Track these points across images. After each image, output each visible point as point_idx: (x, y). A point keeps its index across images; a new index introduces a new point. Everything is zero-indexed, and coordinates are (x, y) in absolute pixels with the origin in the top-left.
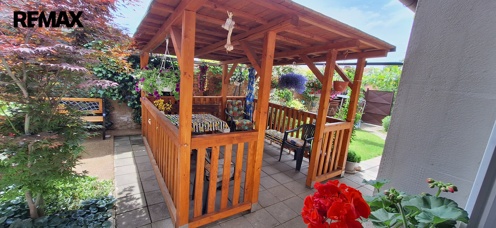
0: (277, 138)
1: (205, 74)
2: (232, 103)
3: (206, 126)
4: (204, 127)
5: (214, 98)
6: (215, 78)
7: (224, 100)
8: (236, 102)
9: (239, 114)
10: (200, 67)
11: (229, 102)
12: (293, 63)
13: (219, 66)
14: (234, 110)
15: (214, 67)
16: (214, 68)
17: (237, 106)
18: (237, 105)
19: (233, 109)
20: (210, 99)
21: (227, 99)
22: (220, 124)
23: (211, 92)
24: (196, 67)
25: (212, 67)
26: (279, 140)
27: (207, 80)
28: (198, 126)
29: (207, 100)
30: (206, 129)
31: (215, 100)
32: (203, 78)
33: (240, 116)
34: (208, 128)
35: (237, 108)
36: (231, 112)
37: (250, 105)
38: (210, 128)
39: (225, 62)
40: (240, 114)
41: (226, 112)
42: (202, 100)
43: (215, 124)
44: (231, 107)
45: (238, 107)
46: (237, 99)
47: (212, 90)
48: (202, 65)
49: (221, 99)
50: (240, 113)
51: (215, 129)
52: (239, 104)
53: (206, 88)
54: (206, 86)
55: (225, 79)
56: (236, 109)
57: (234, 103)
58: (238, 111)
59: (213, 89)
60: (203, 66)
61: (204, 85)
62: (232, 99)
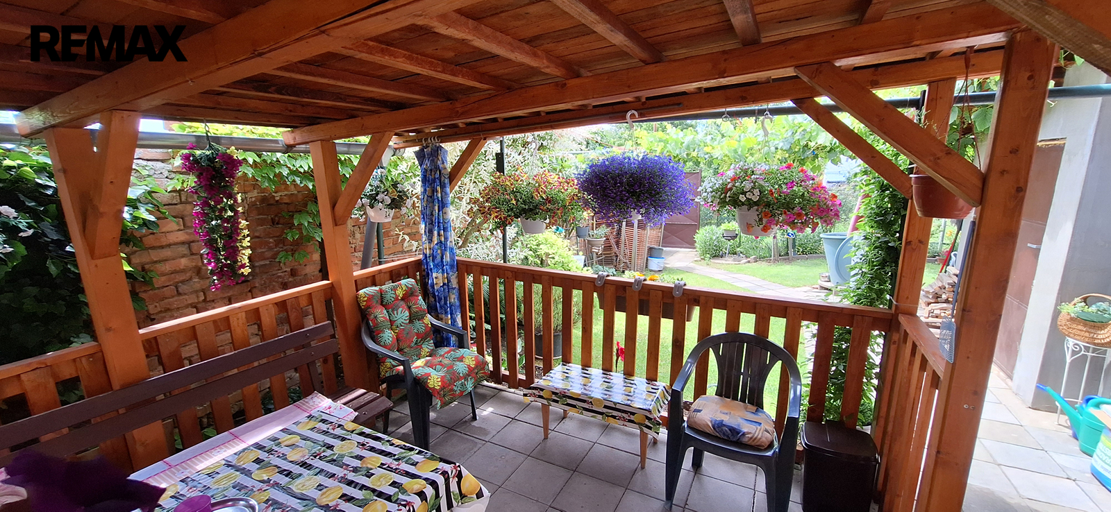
1: (230, 196)
2: (382, 298)
5: (296, 298)
6: (272, 202)
7: (346, 294)
9: (418, 335)
12: (629, 114)
13: (288, 149)
14: (398, 323)
15: (259, 156)
16: (258, 160)
17: (402, 303)
19: (392, 322)
20: (282, 305)
24: (159, 164)
25: (251, 158)
27: (244, 223)
29: (268, 319)
31: (303, 302)
32: (220, 217)
33: (423, 337)
35: (407, 313)
36: (388, 335)
39: (321, 130)
40: (422, 330)
41: (371, 345)
42: (238, 324)
44: (381, 314)
49: (331, 298)
50: (419, 326)
52: (408, 296)
53: (246, 261)
54: (249, 252)
55: (333, 206)
56: (402, 315)
57: (390, 296)
58: (411, 321)
60: (210, 159)
61: (233, 252)
62: (373, 280)
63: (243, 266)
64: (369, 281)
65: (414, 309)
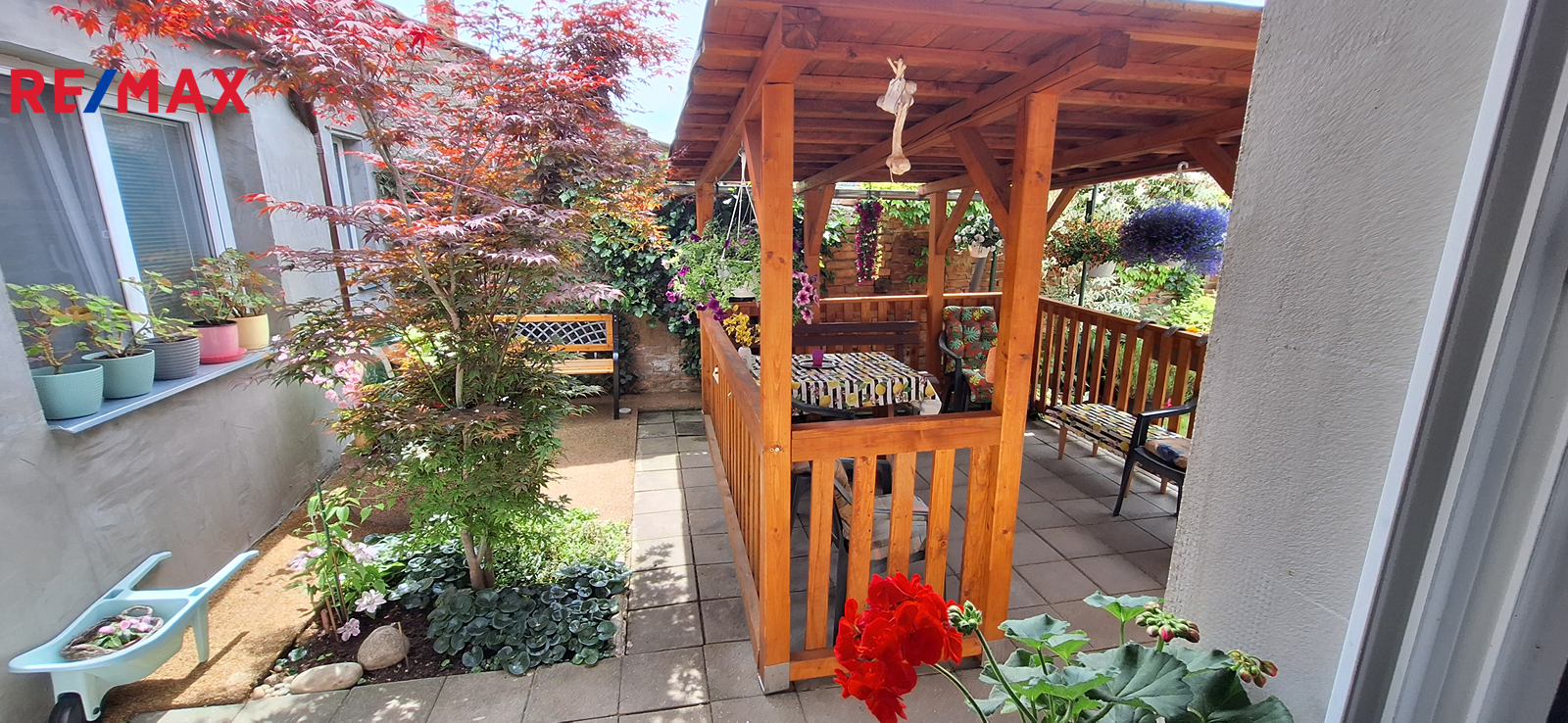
0: (1110, 433)
1: (875, 228)
2: (961, 316)
3: (864, 392)
4: (860, 393)
5: (902, 301)
6: (911, 237)
7: (936, 307)
8: (974, 311)
9: (984, 351)
10: (860, 209)
11: (952, 312)
12: (1180, 166)
13: (921, 197)
14: (969, 337)
15: (906, 203)
16: (904, 205)
17: (978, 325)
18: (979, 321)
19: (964, 336)
20: (892, 303)
21: (947, 302)
22: (910, 385)
23: (897, 282)
24: (850, 208)
25: (899, 204)
26: (1120, 441)
27: (880, 246)
28: (843, 389)
29: (883, 310)
30: (865, 401)
31: (907, 306)
32: (868, 241)
34: (873, 397)
35: (979, 332)
36: (958, 344)
38: (877, 397)
39: (937, 186)
41: (942, 345)
42: (866, 308)
43: (893, 384)
44: (958, 327)
45: (982, 328)
46: (981, 301)
47: (902, 276)
48: (864, 201)
49: (926, 304)
50: (987, 345)
51: (894, 401)
52: (985, 319)
53: (877, 271)
54: (880, 265)
55: (937, 241)
56: (974, 333)
57: (967, 316)
58: (981, 339)
59: (904, 272)
60: (868, 205)
61: (870, 264)
62: (961, 302)
63: (874, 273)
64: (958, 303)
65: (986, 331)
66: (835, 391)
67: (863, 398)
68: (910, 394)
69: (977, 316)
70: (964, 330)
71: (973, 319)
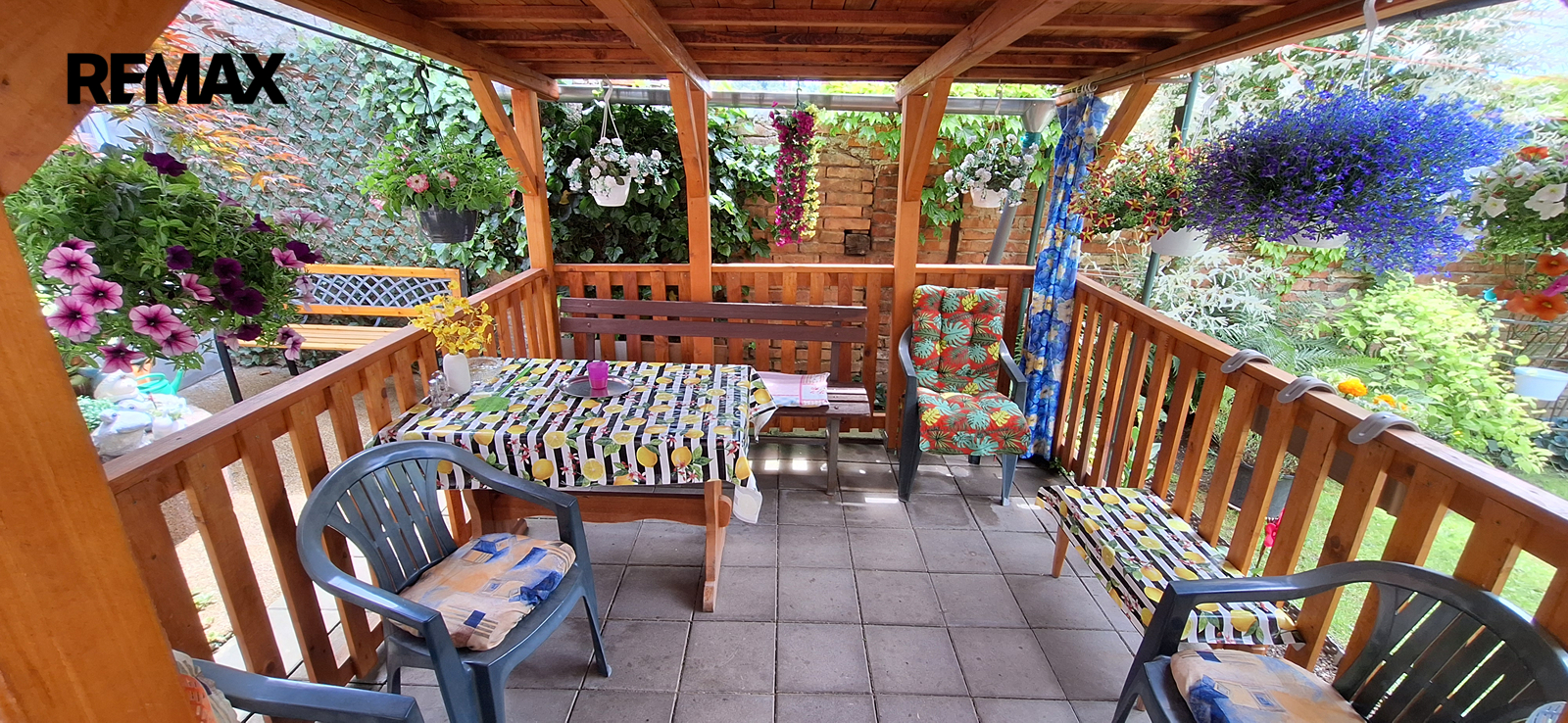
1: (806, 156)
2: (941, 303)
5: (853, 274)
7: (903, 286)
8: (966, 294)
9: (973, 364)
10: (780, 125)
11: (926, 297)
14: (950, 338)
17: (970, 319)
18: (972, 312)
19: (942, 335)
21: (924, 277)
22: (705, 453)
28: (574, 450)
29: (817, 286)
30: (619, 473)
31: (859, 280)
33: (979, 369)
35: (968, 331)
36: (928, 348)
37: (1051, 316)
40: (981, 360)
43: (670, 450)
44: (930, 320)
45: (975, 325)
46: (981, 280)
48: (784, 111)
50: (978, 354)
51: (674, 481)
52: (983, 310)
56: (960, 333)
57: (951, 304)
58: (971, 343)
60: (792, 117)
62: (946, 279)
63: (804, 228)
66: (558, 453)
67: (615, 469)
68: (706, 469)
69: (969, 304)
70: (943, 325)
71: (961, 309)
